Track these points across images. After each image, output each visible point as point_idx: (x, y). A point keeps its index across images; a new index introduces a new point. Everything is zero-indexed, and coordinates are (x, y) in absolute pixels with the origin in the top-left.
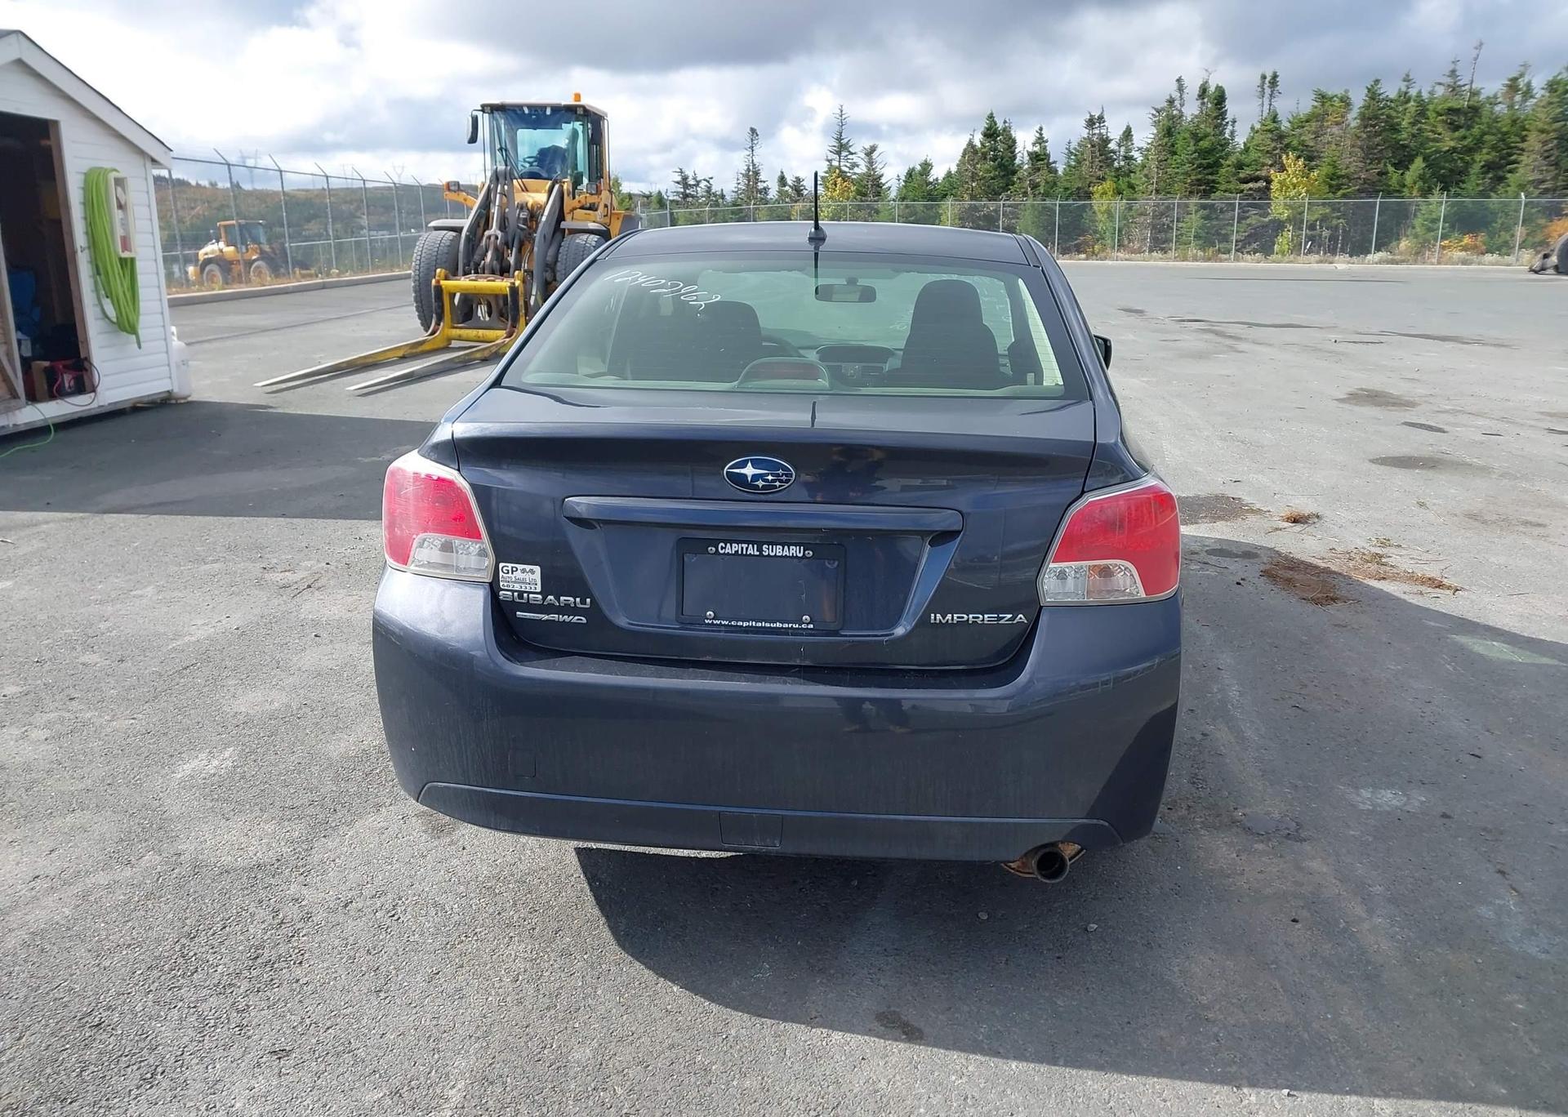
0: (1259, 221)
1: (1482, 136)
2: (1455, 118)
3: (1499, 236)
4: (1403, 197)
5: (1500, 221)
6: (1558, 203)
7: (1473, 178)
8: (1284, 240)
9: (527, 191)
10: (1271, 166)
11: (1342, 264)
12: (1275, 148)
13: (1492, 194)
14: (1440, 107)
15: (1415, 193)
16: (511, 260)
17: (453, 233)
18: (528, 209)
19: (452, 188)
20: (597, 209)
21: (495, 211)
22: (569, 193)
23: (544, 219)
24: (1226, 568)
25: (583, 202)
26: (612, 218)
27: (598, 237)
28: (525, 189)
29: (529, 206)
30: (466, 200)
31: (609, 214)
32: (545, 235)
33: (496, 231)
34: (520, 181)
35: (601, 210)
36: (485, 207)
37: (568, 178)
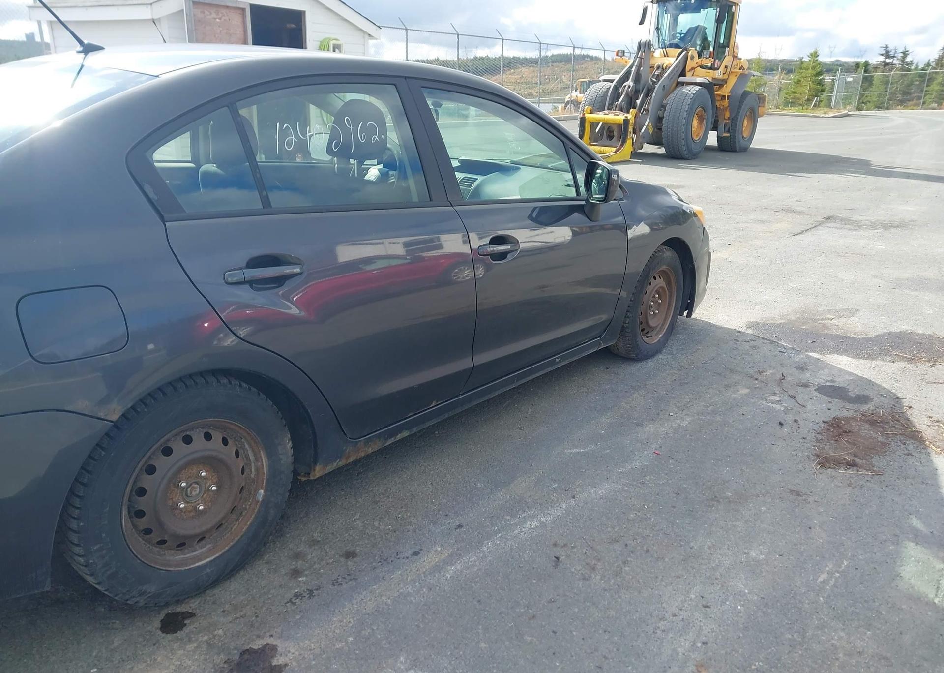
9: (668, 56)
16: (638, 102)
17: (610, 84)
18: (663, 68)
19: (620, 54)
20: (717, 69)
21: (633, 69)
22: (692, 58)
23: (666, 75)
24: (804, 406)
25: (699, 64)
26: (731, 75)
27: (700, 87)
28: (666, 55)
29: (664, 66)
30: (626, 62)
31: (728, 72)
32: (664, 86)
33: (630, 83)
34: (664, 49)
35: (722, 69)
36: (631, 67)
37: (696, 47)
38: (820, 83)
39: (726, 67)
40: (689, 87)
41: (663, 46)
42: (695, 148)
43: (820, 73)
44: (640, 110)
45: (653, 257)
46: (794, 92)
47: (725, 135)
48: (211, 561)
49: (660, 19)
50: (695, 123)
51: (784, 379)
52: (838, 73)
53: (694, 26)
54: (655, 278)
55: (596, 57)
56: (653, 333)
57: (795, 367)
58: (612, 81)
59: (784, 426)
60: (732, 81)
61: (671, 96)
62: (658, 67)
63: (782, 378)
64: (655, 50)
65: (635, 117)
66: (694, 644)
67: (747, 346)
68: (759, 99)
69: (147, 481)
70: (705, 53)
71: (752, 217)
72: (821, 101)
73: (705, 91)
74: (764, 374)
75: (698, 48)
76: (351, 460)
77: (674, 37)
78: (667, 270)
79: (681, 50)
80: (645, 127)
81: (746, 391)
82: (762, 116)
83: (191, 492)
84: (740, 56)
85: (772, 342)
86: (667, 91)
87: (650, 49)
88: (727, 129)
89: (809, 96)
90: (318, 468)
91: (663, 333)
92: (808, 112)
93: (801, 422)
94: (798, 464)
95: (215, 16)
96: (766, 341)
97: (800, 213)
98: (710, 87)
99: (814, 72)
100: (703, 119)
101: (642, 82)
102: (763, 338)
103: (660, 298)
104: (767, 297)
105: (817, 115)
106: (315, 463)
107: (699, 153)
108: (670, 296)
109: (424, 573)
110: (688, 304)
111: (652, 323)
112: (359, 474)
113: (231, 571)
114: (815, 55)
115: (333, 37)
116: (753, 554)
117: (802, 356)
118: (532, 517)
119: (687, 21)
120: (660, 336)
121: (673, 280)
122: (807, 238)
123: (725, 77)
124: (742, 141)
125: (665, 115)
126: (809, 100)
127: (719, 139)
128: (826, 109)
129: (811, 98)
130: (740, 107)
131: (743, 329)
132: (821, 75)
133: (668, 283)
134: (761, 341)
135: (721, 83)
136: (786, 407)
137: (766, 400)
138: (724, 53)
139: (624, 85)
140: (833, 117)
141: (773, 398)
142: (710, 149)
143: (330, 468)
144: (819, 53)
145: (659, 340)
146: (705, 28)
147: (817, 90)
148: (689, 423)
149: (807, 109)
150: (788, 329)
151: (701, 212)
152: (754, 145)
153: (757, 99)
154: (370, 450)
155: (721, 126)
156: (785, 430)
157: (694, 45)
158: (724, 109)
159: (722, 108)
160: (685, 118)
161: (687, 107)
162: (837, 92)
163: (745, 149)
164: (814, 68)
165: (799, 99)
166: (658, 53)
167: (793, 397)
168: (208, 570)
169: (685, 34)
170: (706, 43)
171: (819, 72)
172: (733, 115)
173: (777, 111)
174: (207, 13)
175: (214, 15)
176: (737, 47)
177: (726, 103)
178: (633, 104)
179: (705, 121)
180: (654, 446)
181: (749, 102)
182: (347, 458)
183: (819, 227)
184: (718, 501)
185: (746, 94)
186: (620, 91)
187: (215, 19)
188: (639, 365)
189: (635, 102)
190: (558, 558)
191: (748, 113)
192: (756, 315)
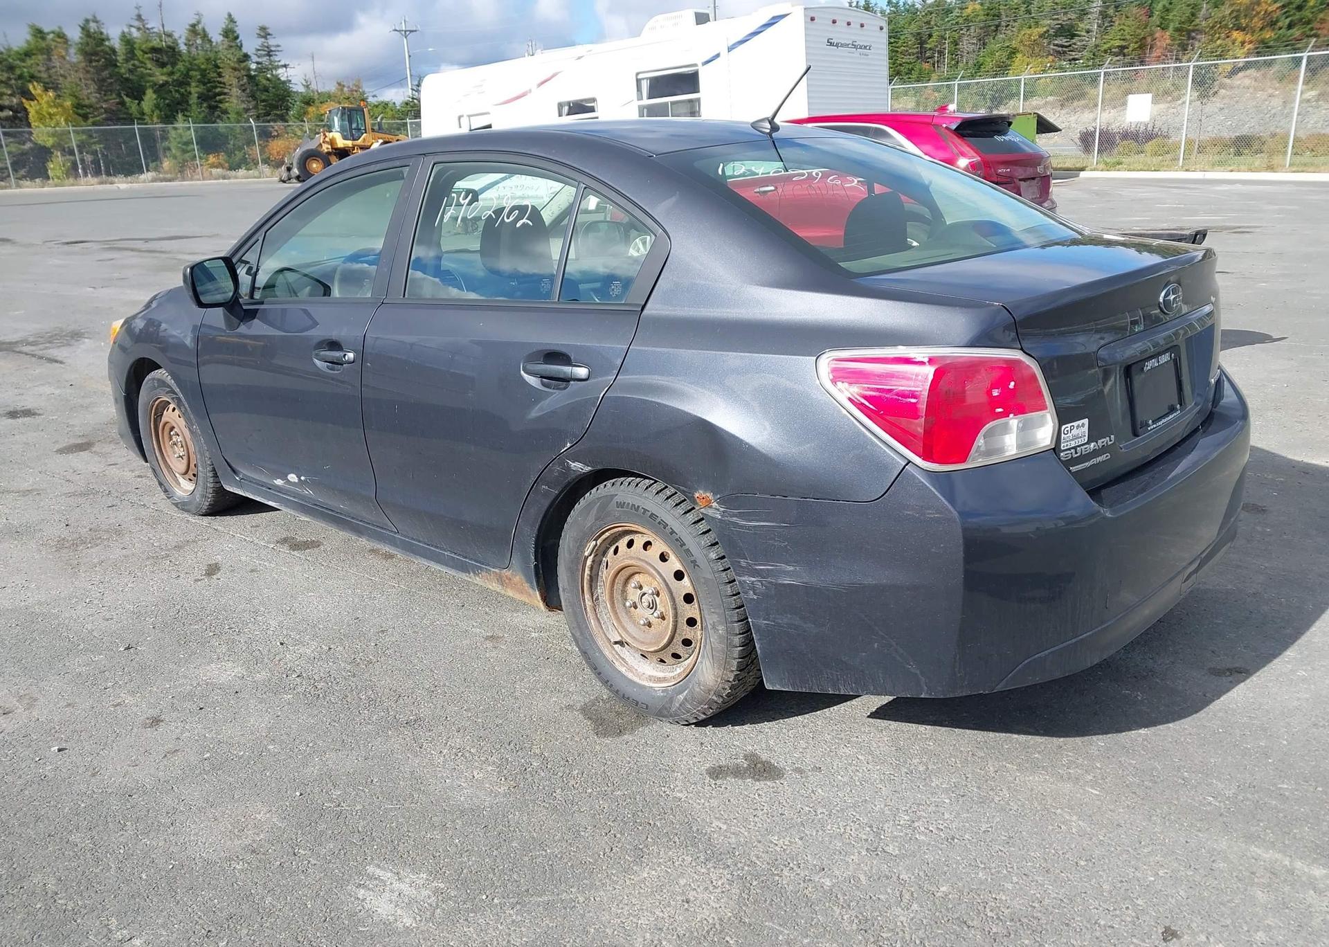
0: (19, 149)
1: (188, 73)
2: (159, 56)
3: (235, 155)
4: (146, 124)
5: (232, 143)
6: (265, 127)
7: (194, 107)
8: (56, 165)
10: (11, 95)
11: (122, 184)
12: (9, 79)
13: (218, 120)
14: (144, 46)
15: (155, 119)
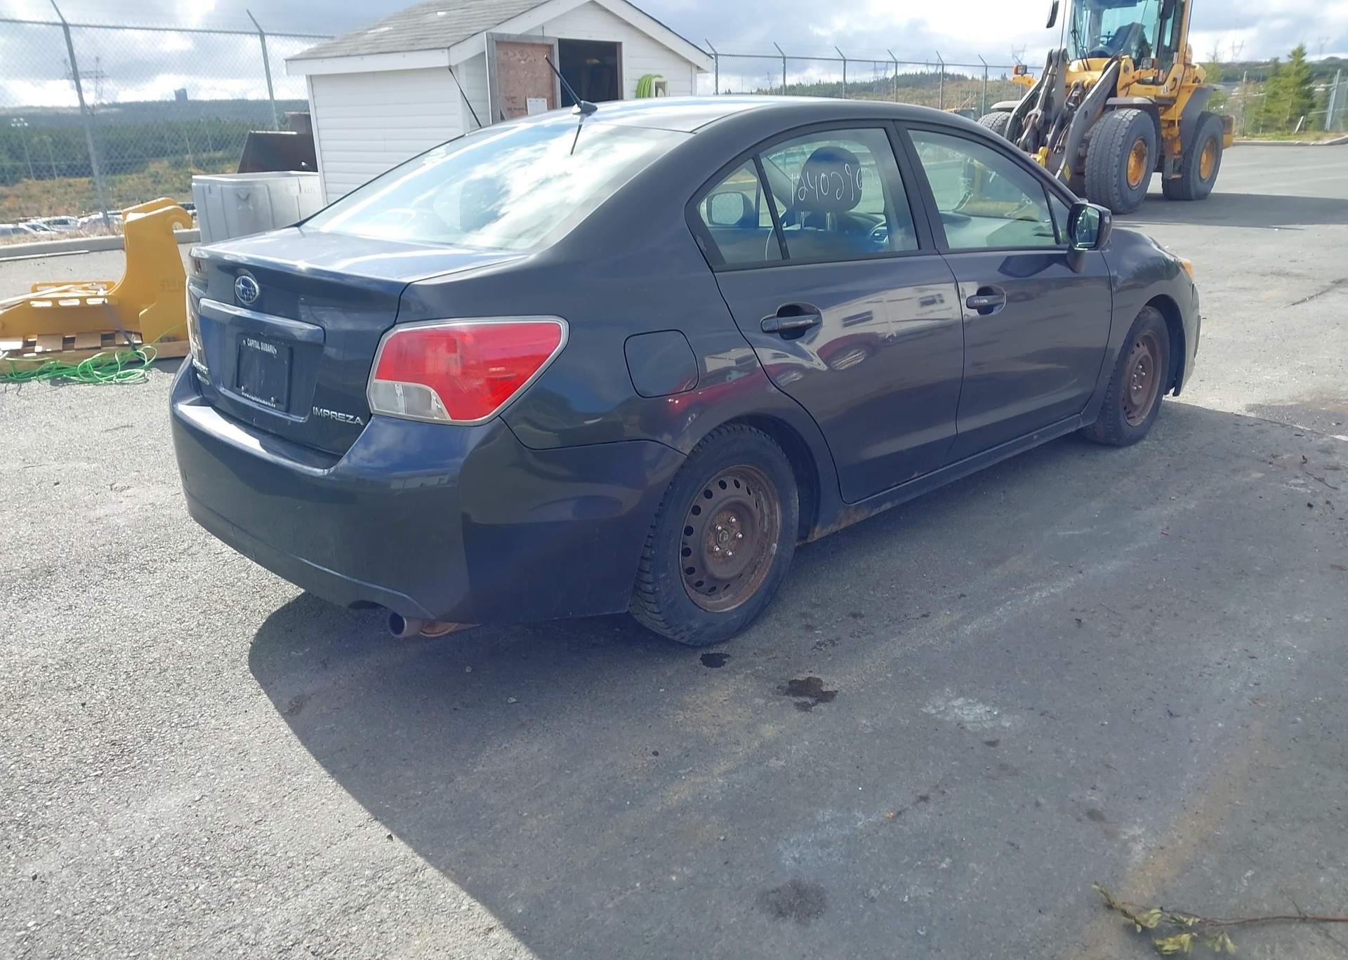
9: (1090, 69)
16: (1049, 137)
17: (1008, 114)
18: (1083, 87)
19: (1020, 71)
20: (1162, 84)
21: (1042, 91)
22: (1126, 69)
23: (1089, 96)
24: (1336, 488)
25: (1137, 77)
26: (1182, 91)
27: (1139, 111)
28: (1088, 68)
29: (1085, 84)
30: (1029, 82)
31: (1177, 88)
32: (1086, 112)
33: (1037, 111)
34: (1084, 60)
35: (1168, 83)
36: (1038, 88)
37: (1131, 55)
38: (1309, 94)
39: (1175, 80)
40: (1124, 112)
41: (1083, 55)
42: (1132, 197)
43: (1307, 81)
44: (1052, 147)
45: (1138, 319)
46: (1268, 111)
47: (1174, 177)
48: (736, 609)
49: (1077, 18)
50: (1132, 161)
51: (1305, 462)
52: (1337, 78)
53: (1126, 24)
54: (1138, 346)
55: (959, 76)
56: (1135, 414)
57: (1319, 451)
58: (1010, 110)
59: (1314, 508)
60: (1184, 99)
61: (1098, 125)
62: (1077, 86)
63: (1303, 461)
64: (1071, 62)
65: (1047, 158)
66: (1245, 684)
67: (1252, 430)
68: (1224, 122)
69: (694, 521)
70: (1145, 61)
71: (1229, 284)
72: (1310, 122)
73: (1146, 115)
74: (1279, 458)
75: (1134, 55)
76: (843, 526)
77: (1097, 42)
78: (1152, 336)
79: (1110, 59)
80: (1059, 172)
81: (1260, 475)
82: (1227, 147)
83: (722, 538)
84: (1193, 62)
85: (1284, 426)
86: (1090, 119)
87: (1064, 61)
88: (1177, 168)
89: (1291, 115)
90: (817, 529)
91: (1147, 414)
92: (1291, 139)
93: (1335, 504)
94: (1337, 542)
95: (521, 58)
96: (1275, 425)
97: (1298, 276)
98: (1153, 110)
99: (1299, 80)
100: (1143, 156)
101: (1054, 110)
102: (1272, 422)
103: (1143, 370)
104: (1268, 377)
105: (1305, 142)
106: (815, 524)
107: (1137, 204)
108: (1155, 368)
109: (941, 630)
110: (1175, 380)
111: (1136, 400)
112: (832, 553)
113: (752, 620)
114: (1300, 53)
115: (654, 73)
116: (1297, 618)
117: (1325, 439)
118: (1040, 589)
119: (1114, 19)
120: (1144, 417)
121: (1158, 348)
122: (1312, 307)
123: (1174, 93)
124: (1199, 184)
125: (1088, 154)
126: (1292, 122)
127: (1166, 183)
128: (1318, 134)
129: (1294, 117)
130: (1196, 135)
131: (1243, 413)
132: (1310, 82)
133: (1152, 352)
134: (1270, 425)
135: (1168, 103)
136: (1312, 490)
137: (1287, 484)
138: (1172, 59)
139: (1029, 114)
140: (1331, 144)
141: (1293, 481)
142: (1154, 198)
143: (825, 532)
144: (1306, 50)
145: (1142, 423)
146: (1143, 27)
147: (1301, 106)
148: (1196, 506)
149: (1289, 134)
150: (1302, 410)
151: (1189, 265)
152: (1218, 188)
153: (1220, 123)
154: (858, 519)
155: (1169, 164)
156: (1316, 512)
157: (1128, 52)
158: (1174, 140)
159: (1169, 138)
160: (1118, 156)
161: (1121, 139)
162: (1334, 108)
163: (1203, 196)
164: (1298, 73)
165: (1276, 120)
166: (1075, 66)
167: (1321, 480)
168: (735, 617)
169: (1115, 37)
170: (1144, 48)
171: (1306, 79)
172: (1187, 148)
173: (1244, 139)
174: (511, 54)
175: (518, 56)
176: (1190, 51)
177: (1176, 130)
178: (1041, 140)
179: (1145, 159)
180: (1160, 527)
181: (1208, 128)
182: (840, 524)
183: (1327, 294)
184: (1247, 575)
185: (1204, 117)
186: (1023, 124)
187: (520, 61)
188: (1121, 452)
189: (1045, 137)
190: (1080, 621)
191: (1208, 143)
192: (1258, 396)
